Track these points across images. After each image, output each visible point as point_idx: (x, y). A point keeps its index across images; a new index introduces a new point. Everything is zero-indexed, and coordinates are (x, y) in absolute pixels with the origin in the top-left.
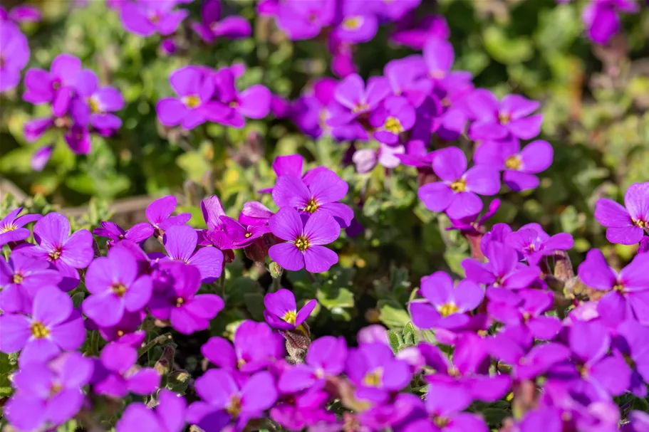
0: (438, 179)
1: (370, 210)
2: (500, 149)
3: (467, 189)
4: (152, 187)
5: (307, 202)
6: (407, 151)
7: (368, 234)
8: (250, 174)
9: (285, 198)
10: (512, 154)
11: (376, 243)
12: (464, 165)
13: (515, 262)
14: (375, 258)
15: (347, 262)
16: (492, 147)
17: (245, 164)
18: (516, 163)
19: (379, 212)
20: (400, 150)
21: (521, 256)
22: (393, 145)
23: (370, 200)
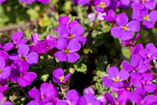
0: (118, 25)
1: (94, 34)
2: (141, 13)
3: (128, 29)
4: (18, 20)
5: (70, 35)
6: (107, 14)
7: (94, 42)
8: (52, 19)
9: (62, 34)
10: (146, 15)
11: (96, 46)
12: (127, 20)
13: (141, 62)
14: (96, 50)
15: (86, 51)
16: (138, 12)
17: (50, 16)
18: (147, 18)
19: (97, 35)
20: (105, 14)
21: (144, 60)
22: (102, 12)
23: (94, 31)
